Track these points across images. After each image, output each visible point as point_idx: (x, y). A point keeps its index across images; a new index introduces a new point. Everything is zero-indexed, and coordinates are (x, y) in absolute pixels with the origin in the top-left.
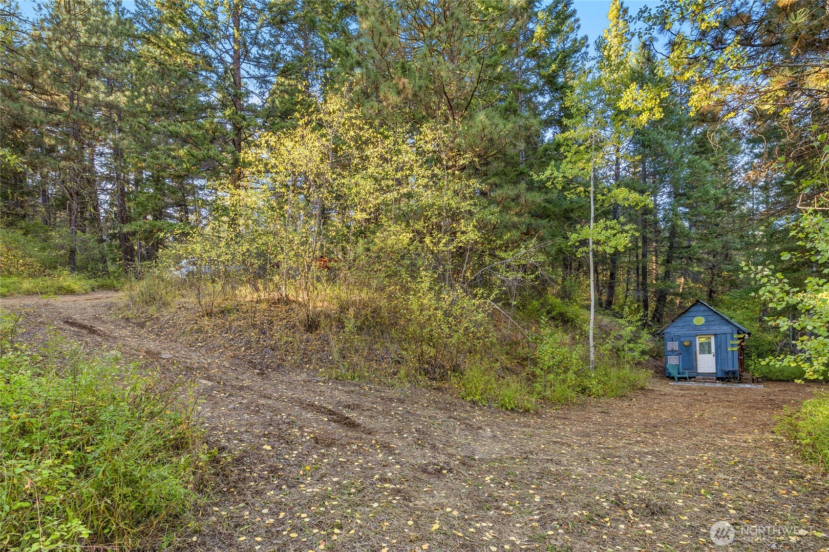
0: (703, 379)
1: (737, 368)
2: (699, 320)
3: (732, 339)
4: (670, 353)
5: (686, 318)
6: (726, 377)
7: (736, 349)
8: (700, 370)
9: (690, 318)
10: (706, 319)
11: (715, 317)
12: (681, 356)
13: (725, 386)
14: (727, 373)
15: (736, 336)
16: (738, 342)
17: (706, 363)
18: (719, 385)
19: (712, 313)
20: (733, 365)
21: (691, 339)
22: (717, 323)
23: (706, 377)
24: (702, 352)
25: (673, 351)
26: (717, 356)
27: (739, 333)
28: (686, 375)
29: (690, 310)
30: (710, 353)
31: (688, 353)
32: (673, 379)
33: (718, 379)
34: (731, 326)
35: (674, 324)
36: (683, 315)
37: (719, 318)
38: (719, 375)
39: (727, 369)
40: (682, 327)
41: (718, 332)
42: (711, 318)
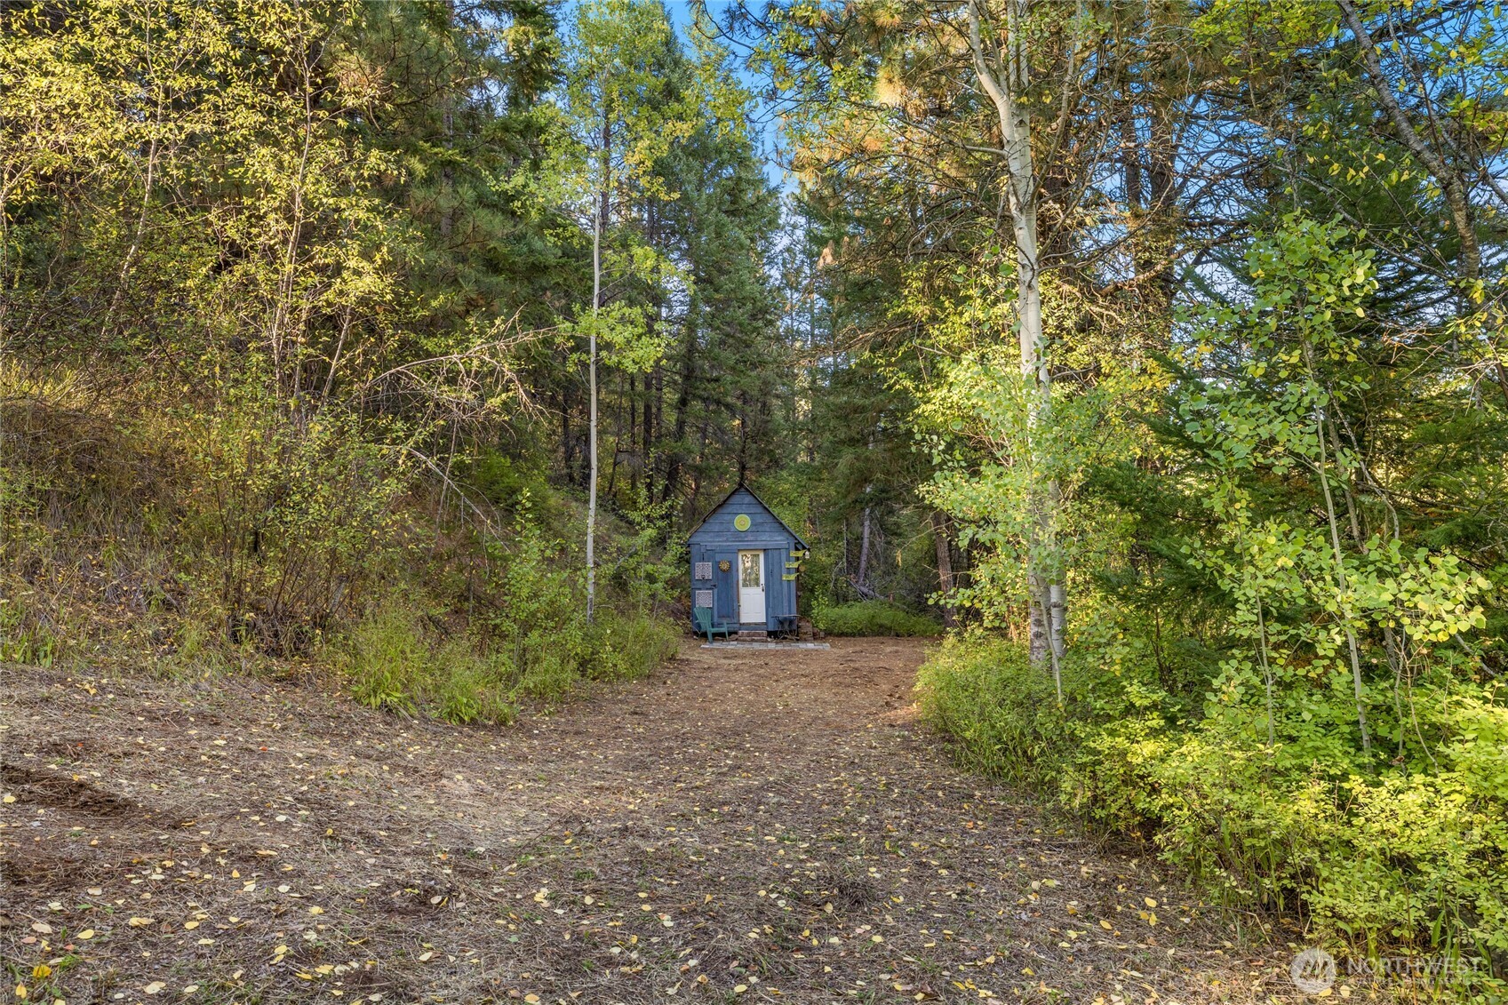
0: (748, 635)
1: (794, 614)
2: (743, 522)
3: (788, 559)
4: (699, 586)
5: (722, 517)
6: (782, 630)
7: (793, 577)
8: (744, 620)
9: (729, 517)
10: (752, 520)
11: (766, 517)
12: (716, 590)
13: (780, 647)
14: (781, 623)
15: (793, 554)
16: (795, 565)
17: (753, 606)
18: (772, 646)
19: (760, 510)
20: (789, 610)
21: (729, 556)
22: (767, 527)
23: (753, 630)
24: (747, 583)
25: (704, 581)
26: (767, 590)
27: (797, 549)
28: (724, 629)
29: (730, 501)
30: (758, 584)
31: (725, 583)
32: (704, 636)
33: (770, 634)
34: (786, 535)
35: (706, 525)
36: (720, 511)
37: (770, 519)
38: (771, 628)
39: (781, 616)
40: (718, 533)
41: (770, 545)
42: (759, 519)
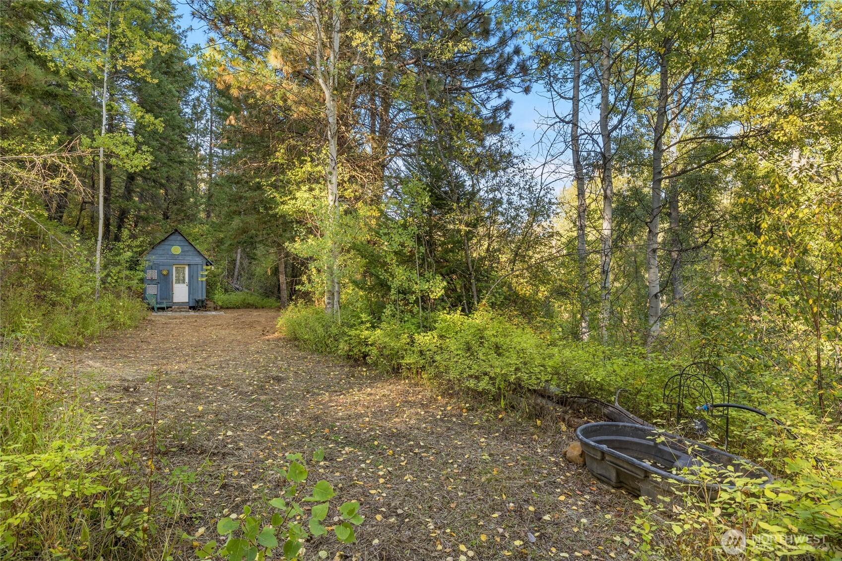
0: (178, 308)
1: (204, 297)
2: (176, 250)
3: (202, 270)
4: (149, 282)
5: (164, 246)
6: (197, 306)
7: (204, 279)
8: (175, 300)
9: (169, 247)
10: (182, 249)
11: (190, 248)
12: (159, 285)
13: (197, 314)
14: (197, 302)
15: (205, 267)
16: (206, 273)
17: (181, 293)
18: (192, 313)
19: (187, 244)
20: (201, 295)
21: (168, 268)
22: (191, 253)
23: (181, 306)
24: (178, 281)
25: (152, 280)
26: (190, 285)
27: (207, 265)
28: (164, 306)
29: (169, 239)
30: (184, 282)
31: (165, 282)
32: (153, 309)
33: (190, 308)
34: (201, 257)
35: (154, 251)
36: (163, 243)
37: (192, 249)
38: (191, 305)
39: (197, 298)
40: (162, 255)
41: (192, 262)
42: (186, 249)
